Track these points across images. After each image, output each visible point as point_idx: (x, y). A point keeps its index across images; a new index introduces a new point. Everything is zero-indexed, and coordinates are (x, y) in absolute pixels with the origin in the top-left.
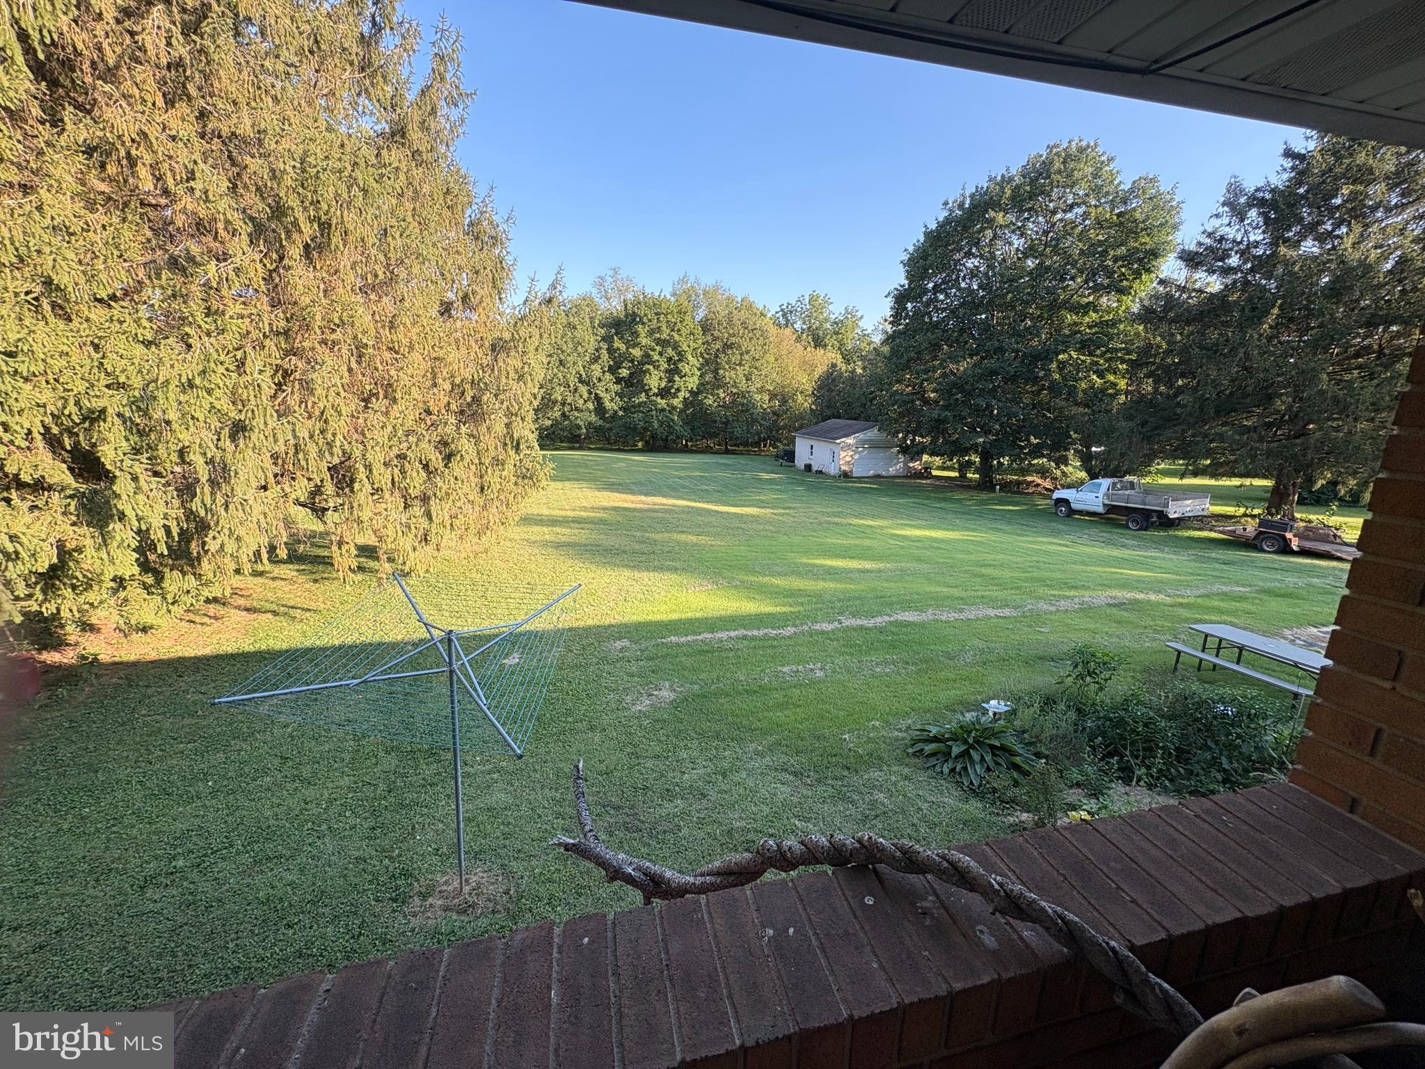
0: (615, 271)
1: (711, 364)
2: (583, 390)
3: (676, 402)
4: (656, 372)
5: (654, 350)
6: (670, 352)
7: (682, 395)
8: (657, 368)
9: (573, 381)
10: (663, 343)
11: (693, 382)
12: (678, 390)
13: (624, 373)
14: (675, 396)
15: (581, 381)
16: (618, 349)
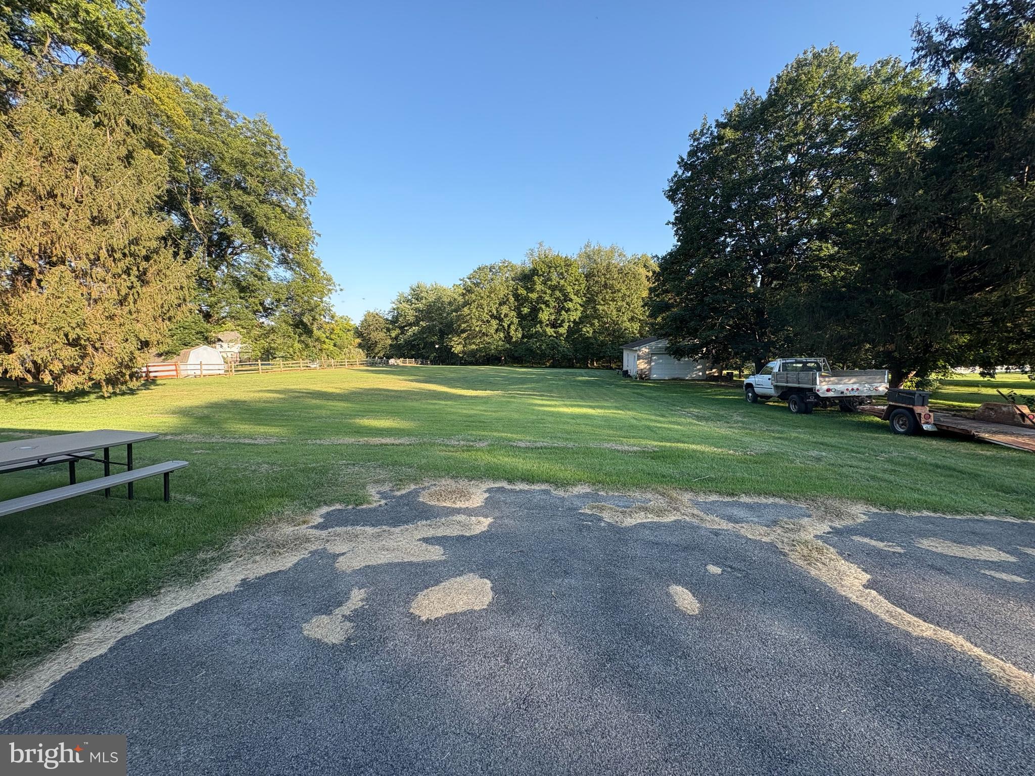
0: (541, 244)
1: (590, 301)
2: (494, 323)
3: (563, 330)
4: (548, 309)
5: (545, 293)
6: (558, 293)
7: (566, 325)
8: (548, 306)
9: (486, 317)
10: (553, 288)
11: (576, 315)
12: (563, 321)
13: (526, 310)
14: (561, 326)
15: (492, 316)
16: (521, 294)
